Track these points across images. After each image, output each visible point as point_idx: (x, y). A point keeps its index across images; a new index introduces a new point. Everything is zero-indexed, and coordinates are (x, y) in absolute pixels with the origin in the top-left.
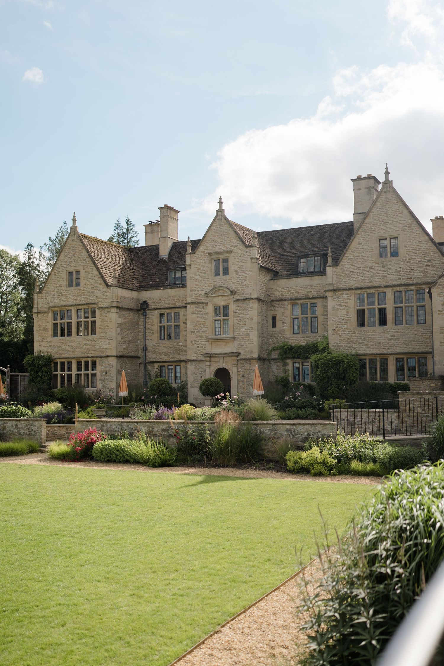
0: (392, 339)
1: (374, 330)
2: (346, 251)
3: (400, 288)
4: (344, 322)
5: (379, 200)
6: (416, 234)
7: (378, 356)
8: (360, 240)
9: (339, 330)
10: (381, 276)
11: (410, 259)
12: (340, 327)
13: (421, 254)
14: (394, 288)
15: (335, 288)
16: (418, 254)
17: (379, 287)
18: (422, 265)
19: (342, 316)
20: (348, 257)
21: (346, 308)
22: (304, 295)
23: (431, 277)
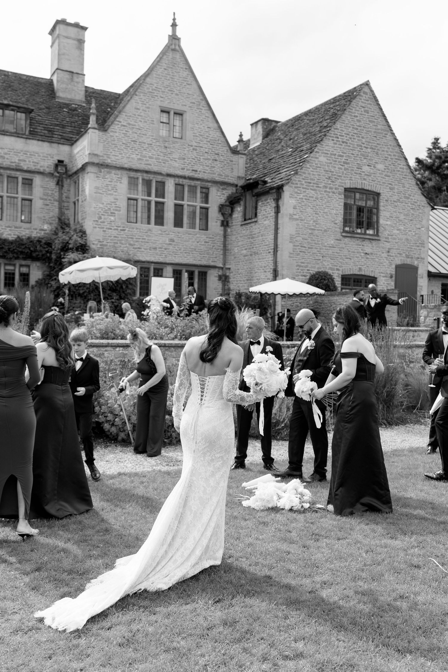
0: (170, 244)
1: (150, 230)
2: (120, 112)
3: (184, 180)
4: (111, 213)
5: (165, 57)
6: (204, 117)
7: (153, 264)
8: (138, 103)
9: (104, 222)
10: (162, 160)
11: (196, 146)
12: (105, 219)
13: (209, 143)
14: (177, 179)
15: (101, 162)
16: (205, 142)
17: (160, 174)
18: (209, 157)
19: (109, 204)
20: (120, 122)
21: (115, 193)
22: (14, 164)
23: (218, 175)
